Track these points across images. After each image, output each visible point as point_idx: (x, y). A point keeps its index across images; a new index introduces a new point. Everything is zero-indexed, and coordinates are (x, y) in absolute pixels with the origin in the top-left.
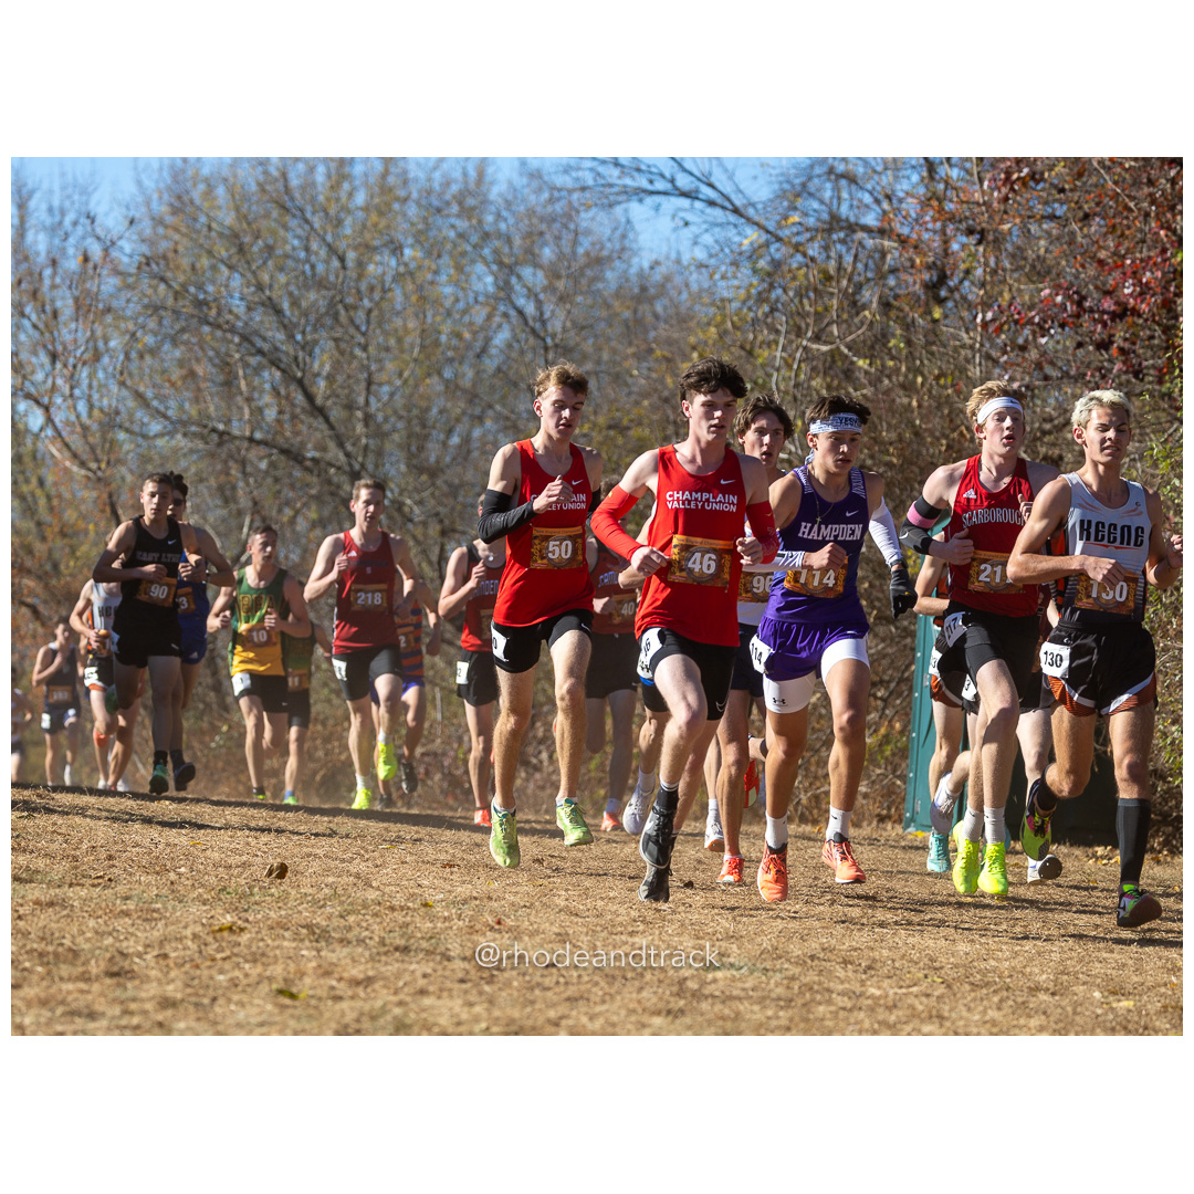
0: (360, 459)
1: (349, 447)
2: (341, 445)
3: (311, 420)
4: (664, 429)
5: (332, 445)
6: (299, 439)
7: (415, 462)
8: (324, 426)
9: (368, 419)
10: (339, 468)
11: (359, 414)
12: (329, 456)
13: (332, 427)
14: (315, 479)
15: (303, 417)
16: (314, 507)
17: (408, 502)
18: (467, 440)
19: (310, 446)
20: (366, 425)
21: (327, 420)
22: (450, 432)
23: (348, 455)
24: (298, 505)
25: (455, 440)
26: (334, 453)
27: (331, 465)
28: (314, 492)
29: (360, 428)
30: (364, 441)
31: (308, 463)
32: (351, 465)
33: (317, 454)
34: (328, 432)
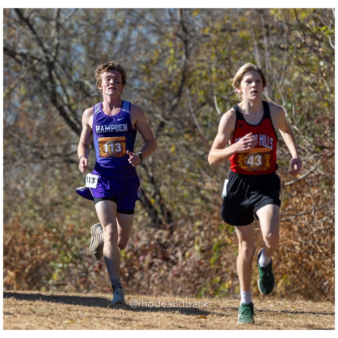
0: (54, 54)
1: (46, 46)
2: (41, 44)
3: (21, 27)
4: (260, 31)
5: (35, 44)
6: (12, 40)
7: (91, 55)
8: (29, 32)
9: (59, 26)
10: (39, 60)
11: (53, 23)
12: (33, 52)
13: (34, 32)
14: (23, 68)
15: (14, 25)
16: (23, 87)
17: (87, 82)
18: (127, 38)
19: (20, 45)
20: (58, 30)
21: (31, 27)
22: (115, 34)
23: (45, 51)
24: (12, 86)
25: (119, 39)
26: (37, 50)
27: (33, 58)
28: (22, 76)
29: (53, 32)
30: (56, 41)
31: (19, 57)
32: (47, 58)
33: (25, 51)
34: (32, 36)
